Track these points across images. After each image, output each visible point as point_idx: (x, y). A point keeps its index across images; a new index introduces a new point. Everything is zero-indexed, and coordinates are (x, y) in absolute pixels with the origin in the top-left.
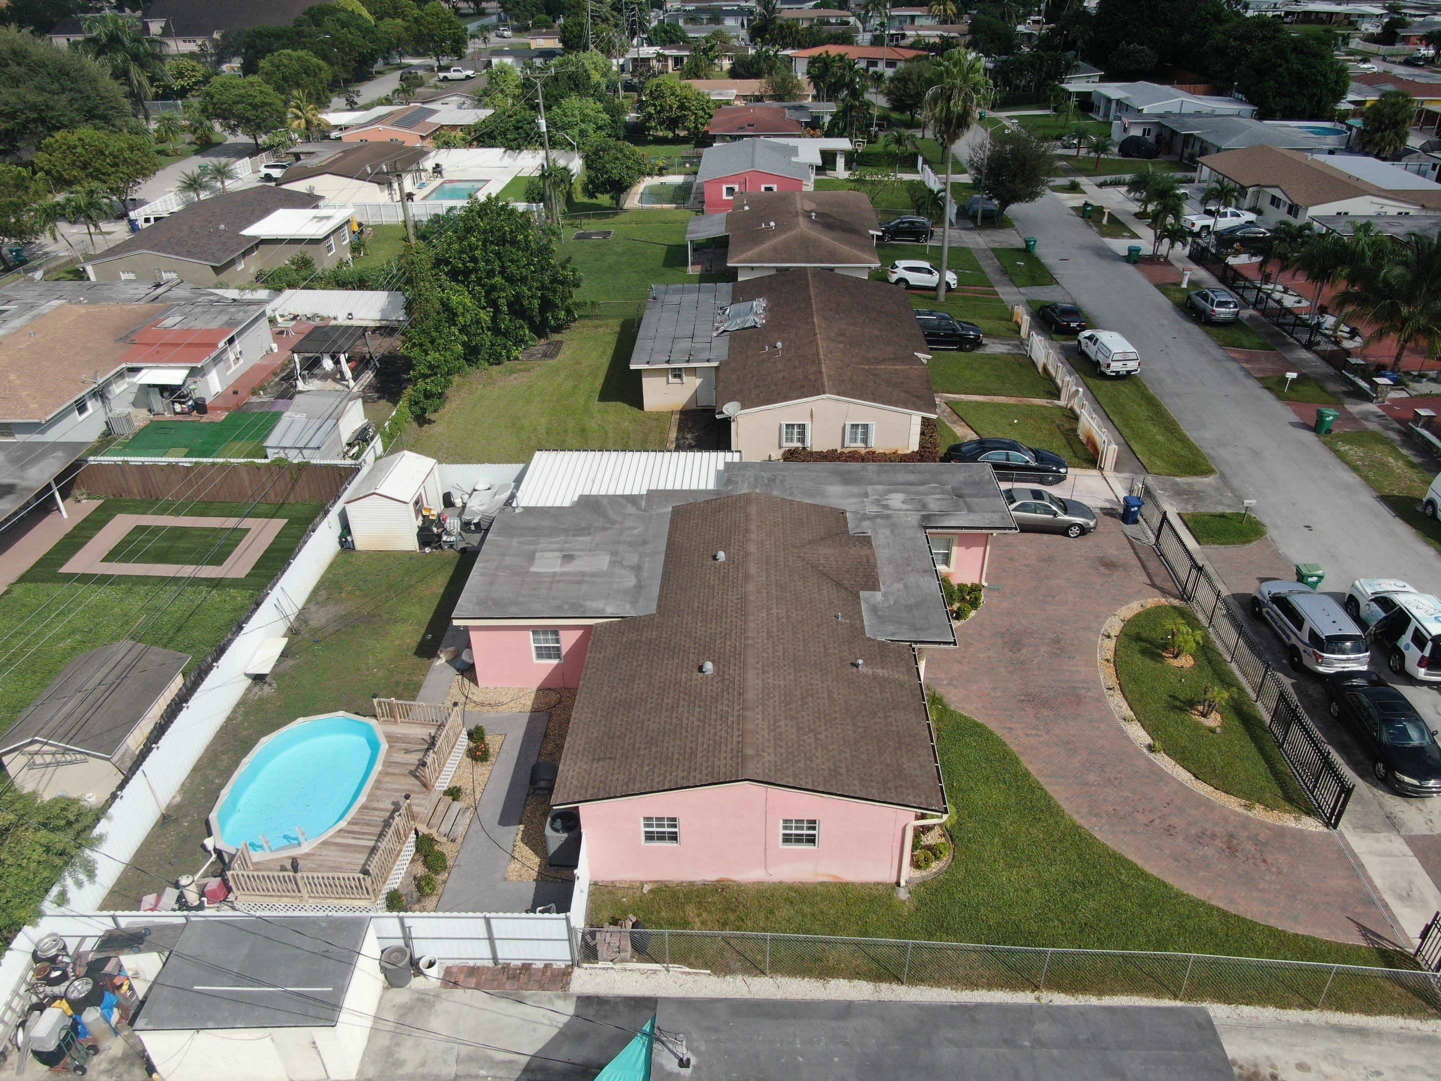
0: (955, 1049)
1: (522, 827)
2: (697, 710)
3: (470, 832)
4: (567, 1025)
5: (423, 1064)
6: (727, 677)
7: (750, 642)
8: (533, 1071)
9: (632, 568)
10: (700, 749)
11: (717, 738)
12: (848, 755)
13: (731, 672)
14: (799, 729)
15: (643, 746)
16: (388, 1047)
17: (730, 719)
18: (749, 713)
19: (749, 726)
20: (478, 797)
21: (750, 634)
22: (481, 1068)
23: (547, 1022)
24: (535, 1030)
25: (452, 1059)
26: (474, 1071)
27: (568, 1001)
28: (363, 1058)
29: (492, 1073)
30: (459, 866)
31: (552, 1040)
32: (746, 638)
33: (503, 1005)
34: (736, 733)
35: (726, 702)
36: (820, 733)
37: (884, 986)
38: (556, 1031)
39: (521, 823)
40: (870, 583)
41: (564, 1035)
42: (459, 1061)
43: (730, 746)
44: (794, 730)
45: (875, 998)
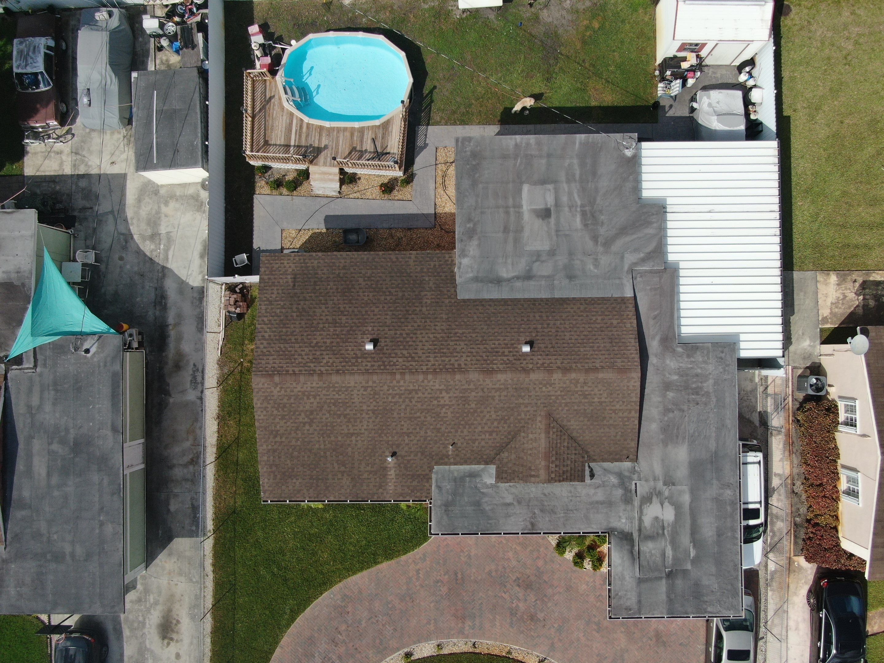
0: (97, 483)
1: (324, 230)
2: (328, 341)
3: (319, 199)
4: (188, 284)
5: (166, 216)
6: (360, 360)
7: (398, 377)
8: (163, 271)
9: (530, 270)
10: (287, 345)
11: (296, 357)
12: (293, 443)
13: (364, 364)
14: (312, 412)
15: (300, 307)
16: (175, 196)
17: (312, 365)
18: (316, 378)
19: (302, 378)
20: (351, 196)
21: (407, 377)
22: (164, 245)
23: (189, 273)
24: (185, 268)
25: (169, 230)
26: (163, 242)
27: (201, 282)
28: (170, 185)
29: (162, 251)
30: (292, 199)
31: (179, 278)
32: (403, 374)
33: (199, 247)
34: (296, 369)
35: (331, 361)
36: (311, 426)
37: (214, 450)
38: (184, 279)
39: (327, 229)
40: (505, 475)
41: (182, 285)
42: (168, 233)
43: (285, 366)
44: (307, 407)
45: (208, 444)
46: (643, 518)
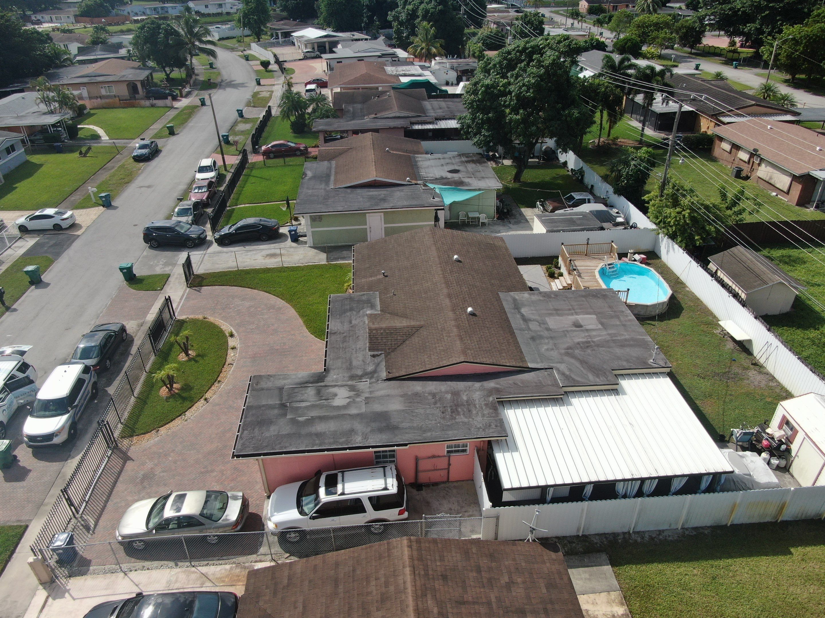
9: (531, 320)
46: (337, 388)
